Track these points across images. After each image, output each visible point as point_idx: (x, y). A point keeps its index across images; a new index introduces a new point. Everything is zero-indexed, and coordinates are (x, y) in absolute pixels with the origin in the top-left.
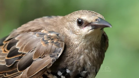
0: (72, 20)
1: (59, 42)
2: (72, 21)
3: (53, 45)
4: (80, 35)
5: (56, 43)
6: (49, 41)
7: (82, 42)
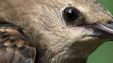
0: (52, 4)
1: (28, 47)
2: (52, 6)
3: (16, 52)
4: (63, 37)
5: (21, 49)
6: (6, 44)
7: (64, 52)
